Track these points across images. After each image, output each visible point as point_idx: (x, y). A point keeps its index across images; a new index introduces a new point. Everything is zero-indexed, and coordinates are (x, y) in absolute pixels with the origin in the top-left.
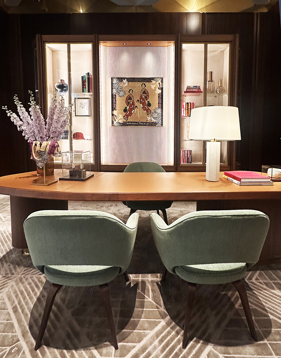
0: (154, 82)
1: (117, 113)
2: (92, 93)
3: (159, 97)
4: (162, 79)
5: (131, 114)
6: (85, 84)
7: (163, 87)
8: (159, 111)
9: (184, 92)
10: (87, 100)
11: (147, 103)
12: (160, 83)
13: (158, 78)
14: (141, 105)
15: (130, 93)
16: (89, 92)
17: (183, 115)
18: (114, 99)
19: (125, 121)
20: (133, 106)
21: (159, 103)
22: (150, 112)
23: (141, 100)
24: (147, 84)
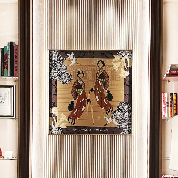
0: (117, 58)
1: (57, 112)
2: (17, 78)
3: (125, 83)
4: (131, 52)
5: (79, 114)
6: (6, 61)
7: (132, 67)
8: (125, 107)
9: (165, 76)
10: (9, 89)
11: (106, 94)
12: (128, 60)
13: (125, 50)
14: (97, 97)
15: (78, 76)
16: (12, 75)
17: (164, 115)
18: (53, 87)
19: (70, 125)
20: (83, 99)
21: (125, 94)
22: (111, 110)
23: (97, 89)
24: (106, 61)
